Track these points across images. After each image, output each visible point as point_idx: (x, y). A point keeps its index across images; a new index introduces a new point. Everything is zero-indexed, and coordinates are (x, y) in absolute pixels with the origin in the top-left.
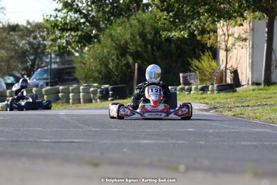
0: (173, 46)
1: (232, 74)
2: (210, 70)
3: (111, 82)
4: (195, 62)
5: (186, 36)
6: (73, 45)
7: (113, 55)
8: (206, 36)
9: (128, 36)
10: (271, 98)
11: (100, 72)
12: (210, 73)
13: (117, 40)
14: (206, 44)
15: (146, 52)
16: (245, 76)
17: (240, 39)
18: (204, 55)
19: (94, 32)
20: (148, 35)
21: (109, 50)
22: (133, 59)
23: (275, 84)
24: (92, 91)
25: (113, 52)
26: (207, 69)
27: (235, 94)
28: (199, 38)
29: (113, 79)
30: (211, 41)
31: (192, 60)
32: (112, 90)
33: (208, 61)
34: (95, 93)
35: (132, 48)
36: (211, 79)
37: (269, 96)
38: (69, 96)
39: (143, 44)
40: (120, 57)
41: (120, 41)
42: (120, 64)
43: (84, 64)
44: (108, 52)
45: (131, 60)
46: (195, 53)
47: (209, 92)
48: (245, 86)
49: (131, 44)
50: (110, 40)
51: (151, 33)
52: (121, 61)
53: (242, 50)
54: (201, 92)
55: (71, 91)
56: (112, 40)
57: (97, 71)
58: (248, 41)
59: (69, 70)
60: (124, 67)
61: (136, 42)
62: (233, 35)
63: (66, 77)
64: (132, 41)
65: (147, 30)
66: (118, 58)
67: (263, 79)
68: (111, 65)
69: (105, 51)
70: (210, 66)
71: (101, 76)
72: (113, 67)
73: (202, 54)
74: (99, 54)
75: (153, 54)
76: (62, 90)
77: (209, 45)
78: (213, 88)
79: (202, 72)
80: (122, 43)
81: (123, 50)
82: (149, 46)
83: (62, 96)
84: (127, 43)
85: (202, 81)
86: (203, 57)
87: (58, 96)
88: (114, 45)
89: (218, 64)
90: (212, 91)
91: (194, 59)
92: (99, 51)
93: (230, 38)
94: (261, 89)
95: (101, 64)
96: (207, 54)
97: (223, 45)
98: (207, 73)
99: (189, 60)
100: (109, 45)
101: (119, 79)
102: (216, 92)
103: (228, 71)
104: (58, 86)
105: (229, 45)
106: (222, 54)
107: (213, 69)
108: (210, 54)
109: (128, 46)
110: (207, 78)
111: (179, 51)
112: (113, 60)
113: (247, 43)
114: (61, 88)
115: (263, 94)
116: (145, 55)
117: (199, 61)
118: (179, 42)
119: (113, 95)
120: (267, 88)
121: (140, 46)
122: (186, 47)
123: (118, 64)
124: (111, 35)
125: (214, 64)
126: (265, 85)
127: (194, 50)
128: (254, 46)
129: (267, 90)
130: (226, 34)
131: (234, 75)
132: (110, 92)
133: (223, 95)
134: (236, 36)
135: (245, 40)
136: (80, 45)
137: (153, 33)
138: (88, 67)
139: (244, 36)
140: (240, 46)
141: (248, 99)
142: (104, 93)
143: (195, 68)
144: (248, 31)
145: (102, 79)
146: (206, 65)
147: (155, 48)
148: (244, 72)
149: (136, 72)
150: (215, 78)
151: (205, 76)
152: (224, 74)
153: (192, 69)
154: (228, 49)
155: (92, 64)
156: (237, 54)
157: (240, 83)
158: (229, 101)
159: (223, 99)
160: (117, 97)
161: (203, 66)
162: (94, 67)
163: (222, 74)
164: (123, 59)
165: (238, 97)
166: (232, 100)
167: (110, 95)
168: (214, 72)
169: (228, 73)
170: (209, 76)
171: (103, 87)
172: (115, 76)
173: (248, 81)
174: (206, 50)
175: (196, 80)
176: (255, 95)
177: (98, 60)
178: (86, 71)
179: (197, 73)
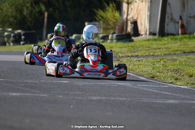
1: (133, 25)
2: (114, 20)
3: (25, 27)
4: (101, 13)
7: (27, 2)
10: (160, 49)
11: (15, 18)
12: (114, 23)
15: (58, 1)
16: (144, 26)
18: (108, 6)
22: (46, 7)
23: (168, 35)
24: (6, 36)
26: (111, 19)
27: (131, 44)
31: (97, 10)
32: (24, 35)
33: (113, 11)
34: (9, 37)
36: (114, 28)
37: (159, 46)
40: (34, 5)
42: (34, 11)
43: (2, 10)
45: (43, 8)
46: (101, 4)
47: (109, 41)
48: (144, 36)
52: (34, 8)
53: (141, 3)
54: (102, 40)
57: (13, 16)
60: (37, 15)
66: (32, 6)
67: (158, 30)
68: (25, 12)
70: (114, 16)
71: (16, 21)
72: (27, 14)
73: (106, 5)
75: (64, 4)
78: (112, 37)
79: (106, 21)
85: (106, 29)
86: (108, 8)
89: (121, 14)
90: (112, 40)
91: (100, 10)
94: (155, 40)
95: (16, 11)
96: (111, 5)
98: (111, 23)
99: (95, 10)
101: (32, 25)
102: (115, 41)
103: (129, 22)
106: (125, 6)
107: (116, 20)
108: (115, 6)
110: (110, 27)
111: (87, 2)
112: (27, 8)
115: (155, 45)
116: (56, 4)
117: (104, 12)
119: (25, 40)
120: (161, 38)
123: (31, 11)
125: (117, 14)
126: (159, 36)
127: (100, 1)
129: (160, 41)
132: (23, 37)
133: (120, 44)
138: (5, 13)
141: (140, 49)
142: (17, 37)
143: (100, 18)
145: (17, 24)
146: (110, 16)
148: (143, 23)
149: (46, 20)
150: (117, 27)
151: (109, 25)
152: (125, 24)
153: (97, 19)
154: (129, 2)
155: (8, 10)
156: (138, 7)
157: (140, 32)
158: (123, 50)
159: (118, 48)
160: (28, 42)
161: (107, 16)
162: (9, 13)
163: (123, 24)
164: (36, 7)
165: (132, 47)
166: (126, 49)
167: (22, 40)
168: (117, 22)
169: (129, 24)
170: (112, 25)
171: (16, 32)
172: (29, 22)
173: (146, 31)
174: (110, 2)
175: (100, 29)
176: (147, 46)
177: (14, 7)
178: (3, 16)
179: (101, 22)
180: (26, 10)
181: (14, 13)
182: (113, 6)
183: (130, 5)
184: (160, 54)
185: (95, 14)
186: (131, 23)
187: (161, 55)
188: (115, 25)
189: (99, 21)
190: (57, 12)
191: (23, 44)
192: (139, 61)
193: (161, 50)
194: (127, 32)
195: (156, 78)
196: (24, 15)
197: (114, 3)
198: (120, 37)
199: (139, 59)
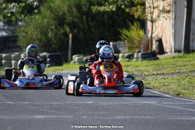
0: (106, 17)
1: (158, 43)
2: (138, 39)
3: (51, 50)
4: (125, 32)
5: (114, 9)
6: (16, 16)
7: (52, 25)
8: (134, 9)
9: (65, 8)
10: (185, 65)
11: (40, 40)
12: (139, 41)
13: (56, 11)
14: (134, 15)
15: (82, 22)
16: (169, 44)
17: (164, 11)
18: (133, 24)
19: (35, 4)
20: (83, 7)
21: (48, 20)
22: (70, 28)
23: (193, 51)
25: (52, 22)
26: (136, 38)
27: (156, 62)
28: (127, 10)
29: (52, 47)
30: (138, 13)
31: (122, 30)
32: (50, 57)
33: (137, 30)
35: (69, 19)
36: (139, 47)
37: (185, 63)
38: (11, 63)
39: (79, 15)
40: (58, 27)
41: (58, 13)
42: (59, 33)
43: (26, 33)
44: (48, 22)
45: (68, 29)
46: (125, 23)
47: (134, 60)
48: (169, 53)
49: (68, 15)
50: (49, 12)
51: (86, 6)
52: (59, 30)
53: (166, 21)
54: (127, 59)
55: (13, 58)
56: (51, 11)
57: (38, 39)
58: (171, 13)
59: (13, 38)
60: (62, 36)
61: (72, 13)
62: (158, 7)
63: (11, 44)
64: (69, 12)
65: (83, 3)
66: (56, 28)
67: (183, 47)
68: (50, 35)
69: (45, 21)
70: (139, 35)
71: (41, 44)
72: (52, 36)
73: (131, 25)
74: (40, 24)
75: (88, 24)
76: (5, 57)
77: (136, 17)
78: (138, 55)
79: (131, 40)
80: (60, 14)
81: (60, 21)
82: (84, 17)
83: (5, 63)
84: (64, 14)
85: (131, 48)
86: (132, 27)
87: (2, 62)
88: (53, 16)
89: (145, 33)
90: (137, 58)
91: (124, 29)
92: (39, 22)
93: (155, 10)
94: (180, 57)
95: (41, 34)
96: (135, 24)
97: (149, 17)
98: (136, 42)
99: (120, 30)
100: (48, 16)
101: (57, 47)
102: (140, 59)
103: (154, 40)
104: (1, 54)
105: (155, 16)
106: (149, 24)
107: (141, 38)
108: (139, 24)
109: (66, 17)
110: (135, 46)
111: (111, 21)
112: (52, 29)
113: (170, 15)
114: (4, 55)
115: (180, 62)
116: (81, 25)
117: (129, 31)
118: (111, 13)
119: (50, 62)
120: (186, 55)
121: (76, 17)
122: (117, 17)
123: (56, 33)
124: (50, 7)
125: (142, 33)
126: (184, 53)
127: (124, 20)
128: (177, 18)
129: (185, 57)
130: (152, 7)
131: (159, 43)
132: (48, 59)
133: (145, 62)
134: (161, 8)
135: (168, 12)
136: (23, 16)
137: (88, 5)
138: (30, 36)
139: (168, 8)
140: (164, 17)
141: (165, 66)
143: (125, 37)
144: (171, 4)
145: (42, 47)
146: (135, 35)
147: (90, 18)
148: (168, 40)
149: (70, 41)
150: (142, 46)
151: (134, 44)
152: (150, 42)
153: (122, 38)
154: (153, 20)
155: (33, 33)
156: (162, 24)
157: (165, 50)
158: (148, 68)
159: (144, 66)
160: (54, 64)
161: (132, 35)
162: (35, 36)
163: (148, 42)
164: (61, 29)
165: (157, 65)
166: (151, 67)
167: (48, 62)
168: (141, 41)
169: (154, 42)
170: (137, 44)
171: (41, 55)
172: (54, 45)
173: (172, 49)
174: (134, 21)
175: (125, 48)
176: (172, 63)
177: (39, 30)
178: (28, 39)
179: (126, 41)
180: (50, 33)
181: (39, 36)
182: (138, 25)
183: (154, 23)
184: (185, 71)
185: (119, 34)
186: (156, 41)
187: (187, 72)
188: (140, 44)
189: (123, 41)
190: (81, 32)
191: (49, 66)
192: (164, 78)
193: (187, 66)
194: (153, 50)
195: (181, 95)
196: (49, 37)
197: (138, 22)
198: (145, 56)
199: (164, 77)
